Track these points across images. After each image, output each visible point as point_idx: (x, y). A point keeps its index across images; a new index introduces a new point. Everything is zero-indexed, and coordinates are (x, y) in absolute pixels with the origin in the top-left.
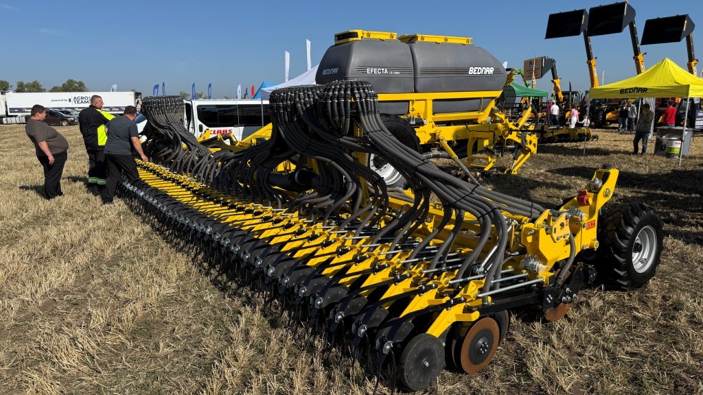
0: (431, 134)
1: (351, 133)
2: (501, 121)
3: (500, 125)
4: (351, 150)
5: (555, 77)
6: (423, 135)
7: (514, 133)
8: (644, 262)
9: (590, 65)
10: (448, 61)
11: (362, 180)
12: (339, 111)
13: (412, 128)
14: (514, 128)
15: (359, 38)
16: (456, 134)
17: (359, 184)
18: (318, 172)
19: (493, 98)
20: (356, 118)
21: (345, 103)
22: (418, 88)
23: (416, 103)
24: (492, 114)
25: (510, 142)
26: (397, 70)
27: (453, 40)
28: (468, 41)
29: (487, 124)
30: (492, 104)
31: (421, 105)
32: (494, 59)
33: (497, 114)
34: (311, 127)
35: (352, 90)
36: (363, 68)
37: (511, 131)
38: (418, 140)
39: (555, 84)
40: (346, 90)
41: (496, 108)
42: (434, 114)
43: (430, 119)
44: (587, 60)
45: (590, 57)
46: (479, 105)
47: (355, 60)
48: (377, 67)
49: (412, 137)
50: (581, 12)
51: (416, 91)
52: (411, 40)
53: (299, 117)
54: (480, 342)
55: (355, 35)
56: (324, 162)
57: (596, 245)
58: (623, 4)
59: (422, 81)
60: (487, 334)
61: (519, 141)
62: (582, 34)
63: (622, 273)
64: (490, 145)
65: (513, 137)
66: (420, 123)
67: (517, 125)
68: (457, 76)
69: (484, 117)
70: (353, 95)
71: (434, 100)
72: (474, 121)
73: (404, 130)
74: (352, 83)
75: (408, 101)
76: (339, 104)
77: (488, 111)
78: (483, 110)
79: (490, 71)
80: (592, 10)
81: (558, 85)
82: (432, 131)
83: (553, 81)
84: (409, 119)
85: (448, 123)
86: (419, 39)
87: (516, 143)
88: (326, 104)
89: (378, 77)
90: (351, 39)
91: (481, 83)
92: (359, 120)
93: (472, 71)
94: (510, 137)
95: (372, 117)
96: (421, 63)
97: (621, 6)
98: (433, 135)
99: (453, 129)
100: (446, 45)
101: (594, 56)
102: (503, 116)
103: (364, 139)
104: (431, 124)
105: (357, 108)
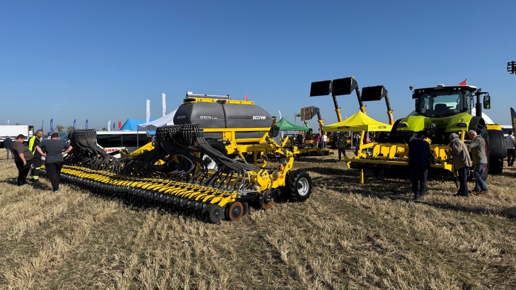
0: (235, 149)
1: (193, 145)
2: (272, 143)
3: (271, 145)
4: (193, 151)
5: (319, 118)
6: (230, 150)
7: (280, 149)
8: (304, 192)
9: (337, 112)
10: (242, 113)
11: (197, 163)
12: (188, 136)
13: (224, 145)
14: (279, 146)
15: (196, 102)
16: (248, 149)
17: (196, 165)
18: (178, 162)
19: (266, 131)
20: (195, 139)
21: (190, 133)
22: (227, 126)
23: (226, 133)
24: (267, 139)
25: (277, 154)
26: (216, 117)
27: (244, 102)
28: (252, 103)
29: (264, 144)
30: (267, 134)
31: (229, 134)
32: (265, 112)
33: (270, 139)
34: (175, 142)
35: (193, 128)
36: (198, 116)
37: (278, 148)
38: (227, 151)
39: (320, 123)
40: (190, 128)
41: (269, 136)
42: (236, 138)
43: (234, 141)
44: (335, 109)
45: (336, 107)
46: (260, 135)
47: (194, 112)
49: (224, 150)
50: (329, 82)
52: (223, 102)
53: (170, 138)
54: (236, 210)
55: (194, 100)
56: (180, 157)
57: (284, 185)
58: (350, 79)
59: (229, 122)
60: (238, 207)
61: (282, 153)
62: (331, 94)
63: (294, 195)
64: (264, 154)
65: (279, 151)
66: (228, 143)
67: (281, 145)
68: (247, 120)
69: (263, 140)
70: (193, 129)
71: (236, 132)
72: (257, 143)
73: (220, 145)
74: (193, 125)
75: (222, 132)
76: (188, 133)
77: (264, 137)
78: (262, 137)
79: (264, 118)
80: (334, 81)
81: (322, 124)
82: (235, 147)
83: (319, 121)
84: (223, 141)
85: (244, 144)
86: (227, 102)
87: (281, 154)
88: (182, 133)
89: (206, 120)
90: (192, 102)
91: (259, 124)
92: (196, 140)
93: (254, 118)
94: (277, 151)
95: (201, 138)
96: (228, 113)
97: (349, 79)
98: (236, 149)
99: (246, 146)
100: (241, 105)
101: (339, 107)
102: (273, 140)
103: (198, 147)
104: (234, 144)
105: (195, 135)
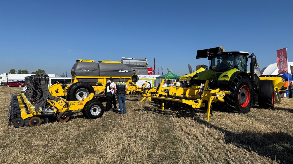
15: (81, 62)
22: (100, 75)
23: (100, 79)
26: (92, 70)
30: (130, 80)
31: (102, 80)
36: (80, 69)
41: (132, 82)
48: (85, 69)
51: (100, 76)
54: (34, 121)
57: (82, 109)
59: (101, 73)
66: (100, 85)
68: (114, 72)
71: (107, 79)
75: (97, 79)
78: (127, 82)
79: (127, 71)
86: (102, 62)
89: (85, 72)
91: (123, 74)
93: (120, 71)
96: (101, 68)
